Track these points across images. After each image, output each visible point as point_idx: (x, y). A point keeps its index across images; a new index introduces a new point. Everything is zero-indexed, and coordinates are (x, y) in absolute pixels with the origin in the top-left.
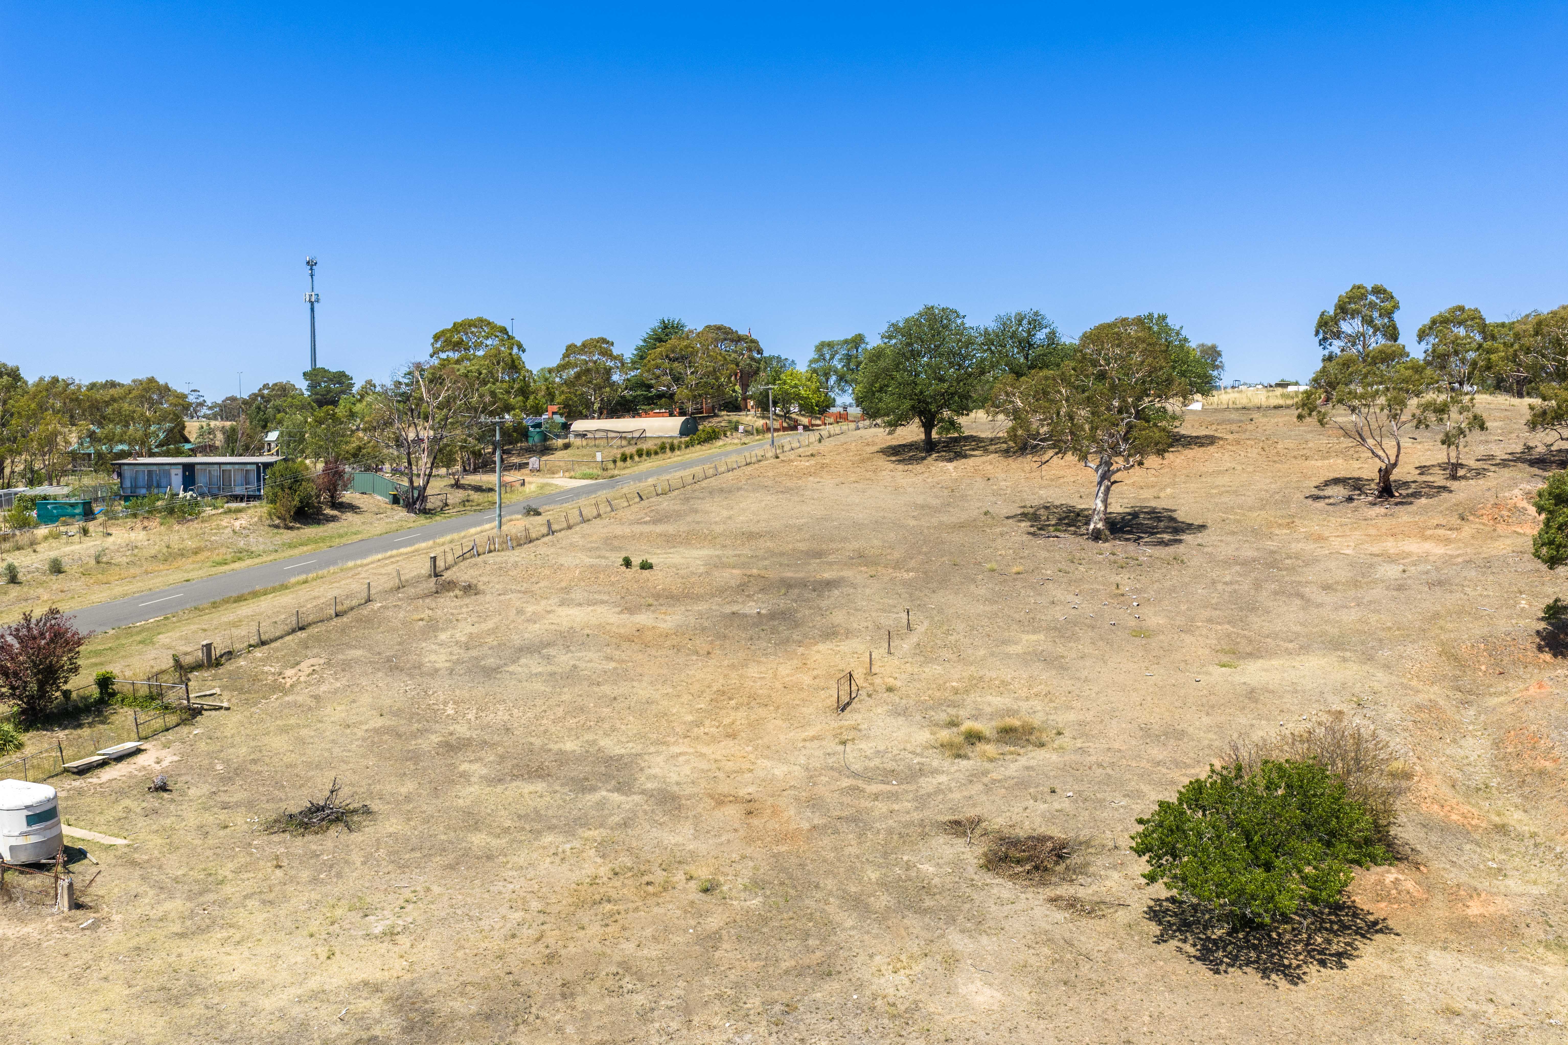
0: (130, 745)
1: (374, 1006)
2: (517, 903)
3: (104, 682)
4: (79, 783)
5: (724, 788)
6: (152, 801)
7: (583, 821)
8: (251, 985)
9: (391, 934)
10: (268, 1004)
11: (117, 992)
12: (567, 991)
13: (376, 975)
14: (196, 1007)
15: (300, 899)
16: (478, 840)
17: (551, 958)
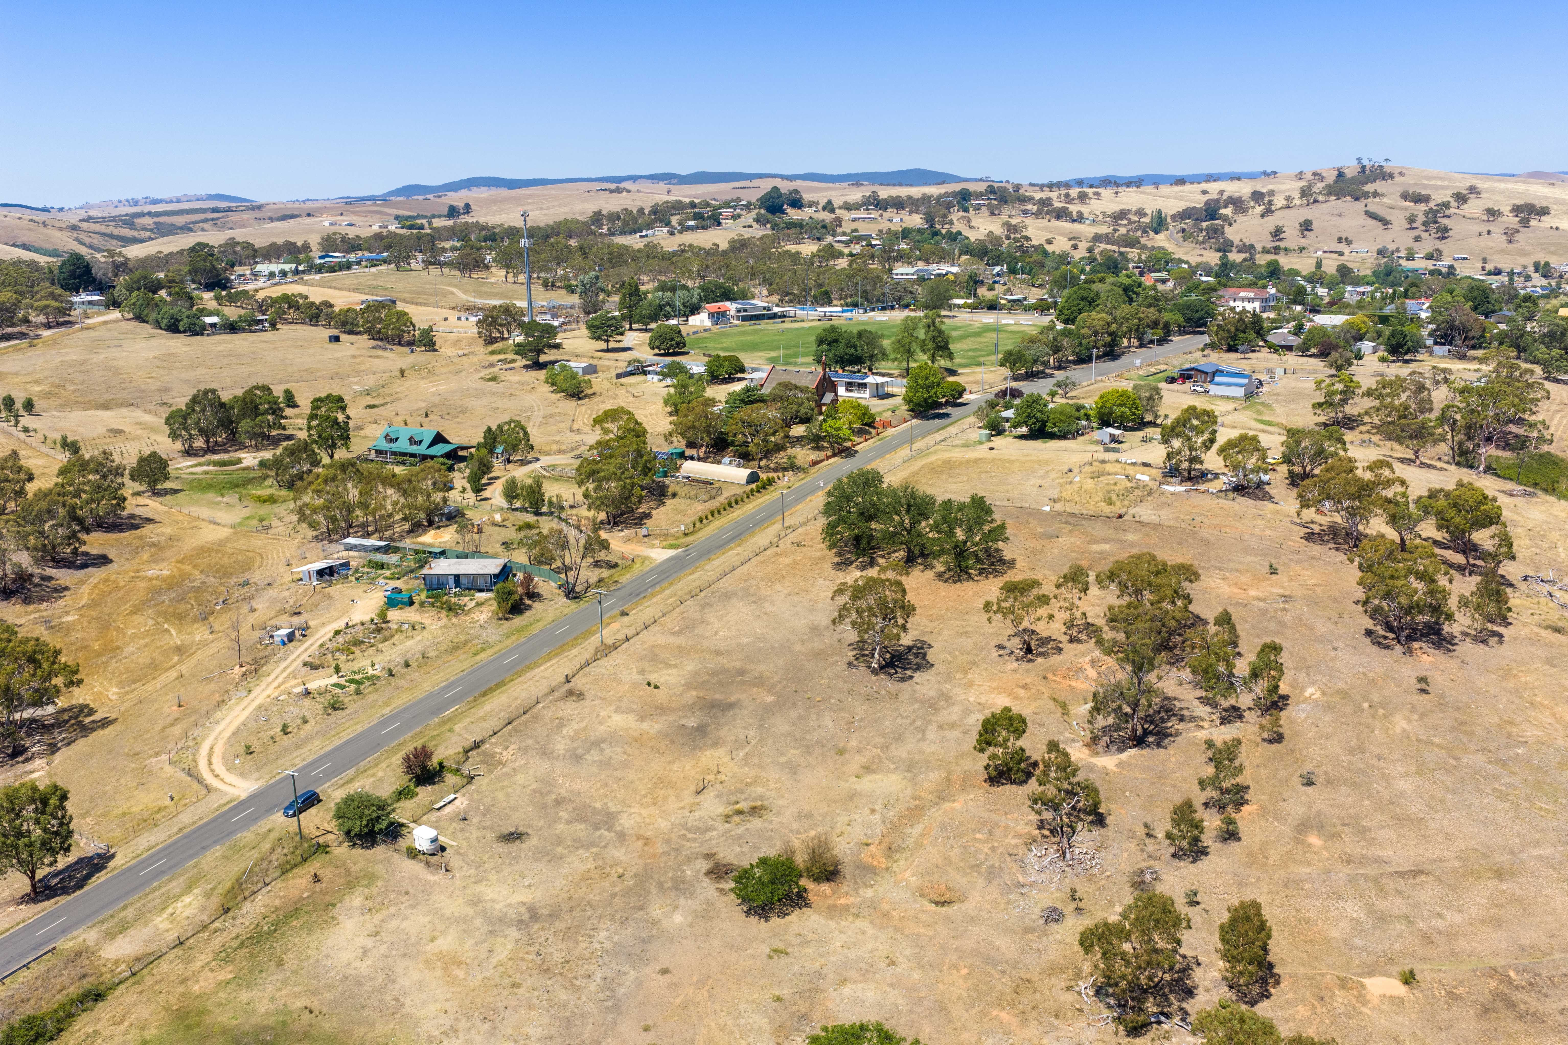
0: (452, 797)
1: (523, 909)
2: (566, 877)
3: (440, 764)
4: (438, 814)
5: (642, 832)
6: (462, 824)
7: (593, 844)
8: (493, 901)
9: (530, 886)
10: (498, 907)
11: (460, 901)
12: (571, 910)
13: (524, 900)
14: (480, 906)
15: (506, 870)
16: (559, 850)
17: (570, 898)
